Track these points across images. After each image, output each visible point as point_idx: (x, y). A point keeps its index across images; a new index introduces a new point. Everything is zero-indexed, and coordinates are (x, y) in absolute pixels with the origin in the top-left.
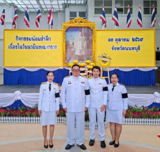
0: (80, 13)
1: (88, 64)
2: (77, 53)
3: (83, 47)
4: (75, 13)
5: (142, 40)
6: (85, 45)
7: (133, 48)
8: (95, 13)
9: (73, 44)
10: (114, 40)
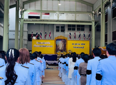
0: (61, 27)
1: (64, 53)
2: (60, 49)
3: (62, 46)
4: (59, 27)
5: (84, 44)
6: (63, 46)
7: (81, 47)
8: (68, 30)
9: (59, 45)
10: (74, 44)
